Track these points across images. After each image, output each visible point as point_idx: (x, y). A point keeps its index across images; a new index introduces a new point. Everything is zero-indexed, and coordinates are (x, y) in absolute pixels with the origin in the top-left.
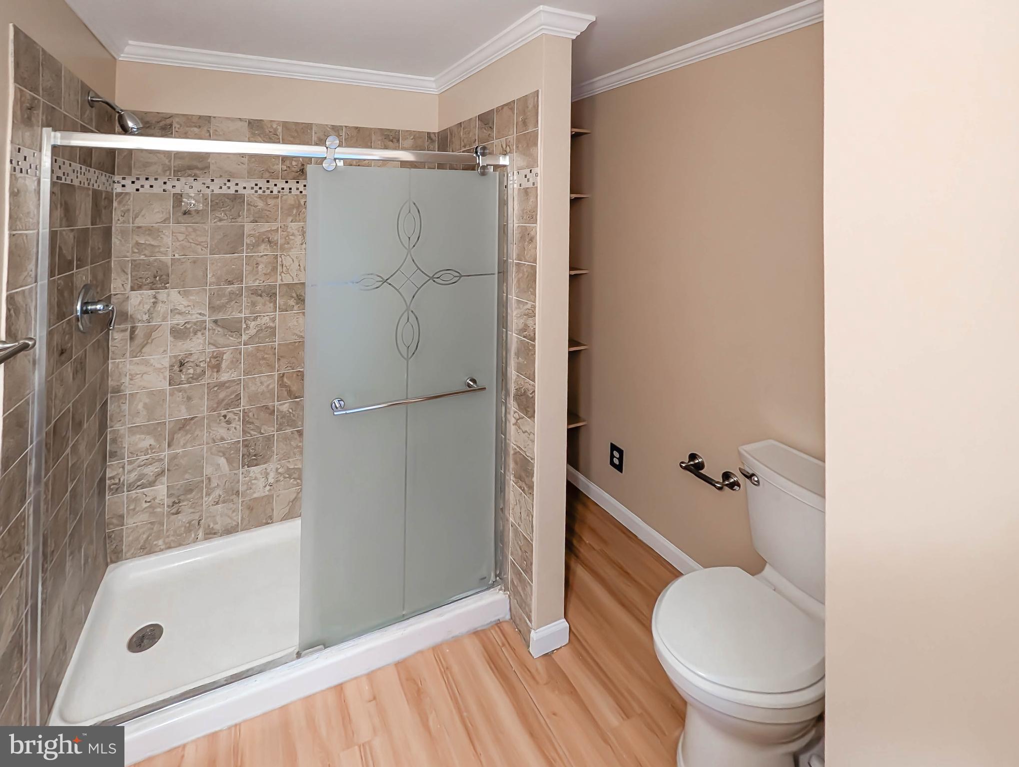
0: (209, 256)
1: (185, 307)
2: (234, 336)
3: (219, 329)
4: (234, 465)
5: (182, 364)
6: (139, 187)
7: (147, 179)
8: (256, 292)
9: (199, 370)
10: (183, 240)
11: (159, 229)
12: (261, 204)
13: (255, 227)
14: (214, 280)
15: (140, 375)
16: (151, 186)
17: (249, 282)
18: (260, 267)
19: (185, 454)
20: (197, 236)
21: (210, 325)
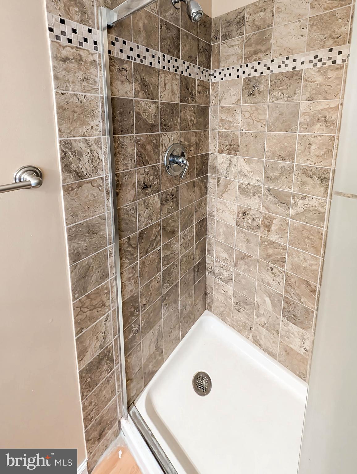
0: (266, 132)
1: (248, 172)
2: (283, 207)
3: (272, 197)
4: (277, 310)
5: (244, 214)
6: (223, 76)
7: (228, 69)
8: (305, 172)
9: (255, 224)
10: (248, 118)
11: (234, 108)
12: (319, 79)
13: (310, 105)
14: (269, 154)
15: (221, 211)
16: (230, 75)
17: (300, 161)
18: (313, 148)
19: (244, 278)
20: (258, 113)
21: (264, 191)
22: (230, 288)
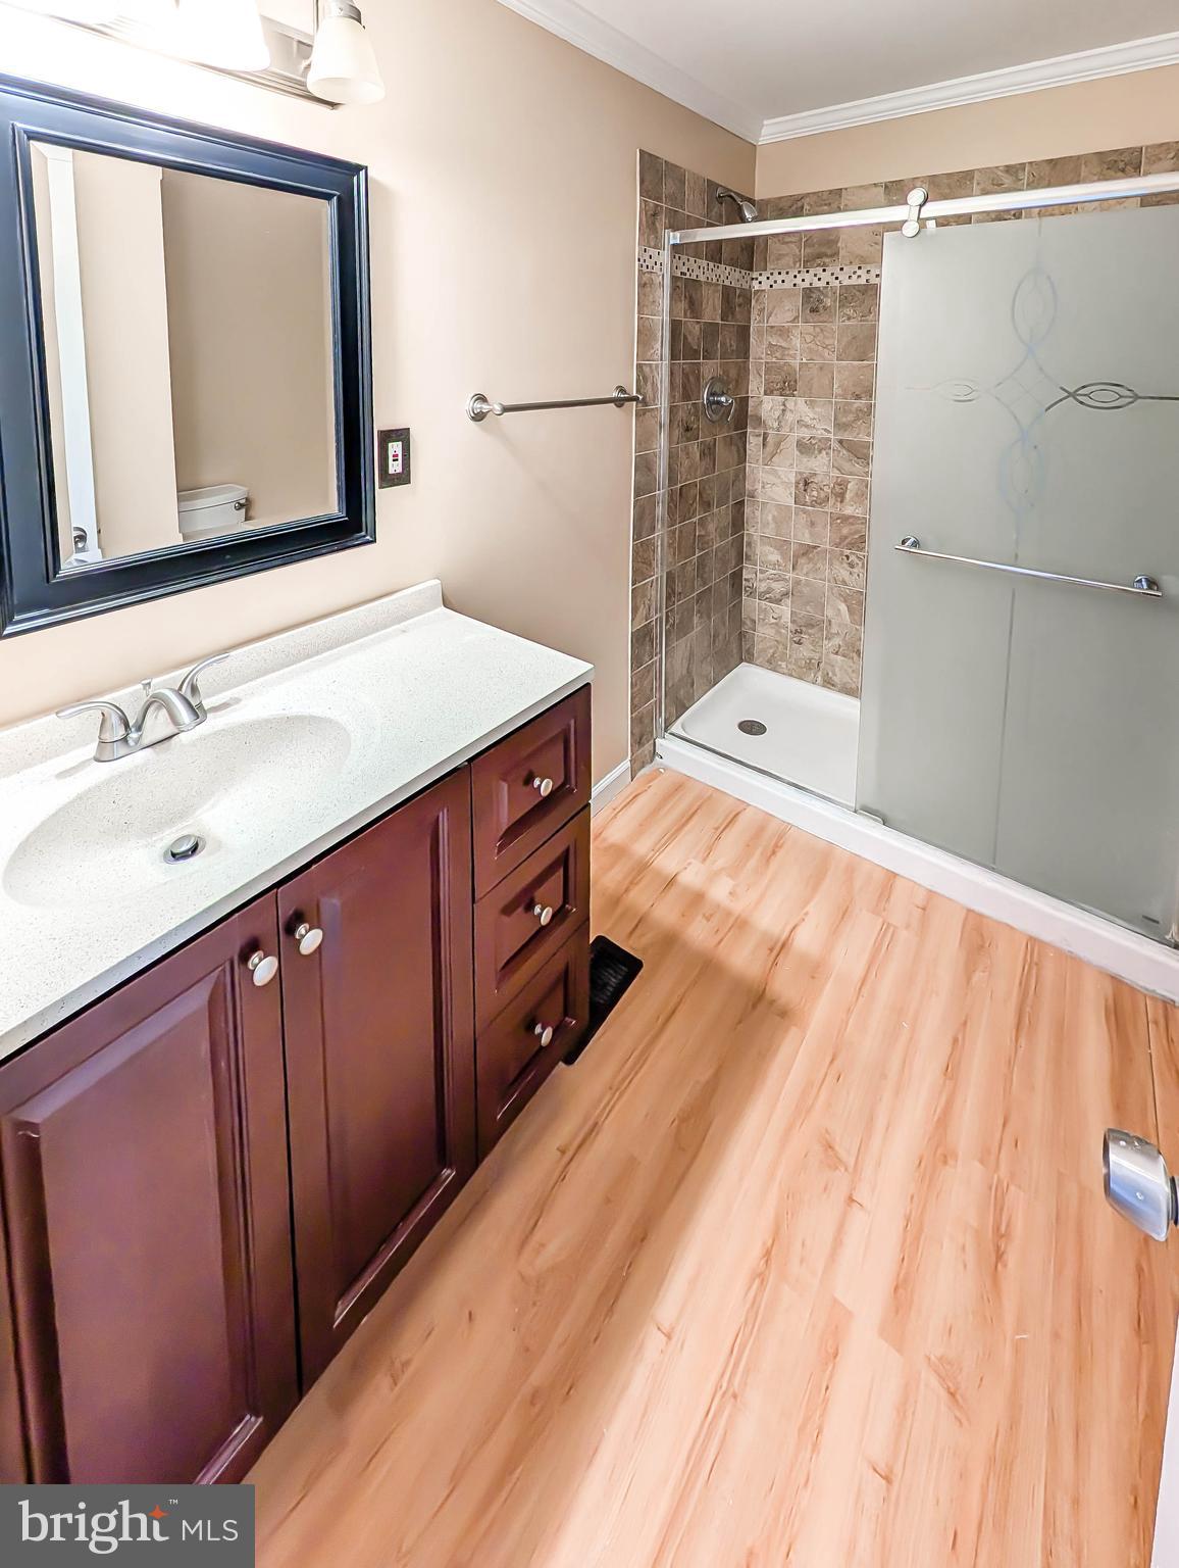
0: (836, 362)
1: (811, 419)
2: (861, 463)
3: (845, 452)
4: (856, 617)
5: (806, 484)
6: (772, 283)
7: (780, 273)
9: (823, 495)
10: (810, 343)
11: (789, 329)
14: (840, 391)
15: (770, 486)
16: (783, 281)
19: (808, 584)
20: (825, 337)
21: (835, 445)
22: (785, 610)
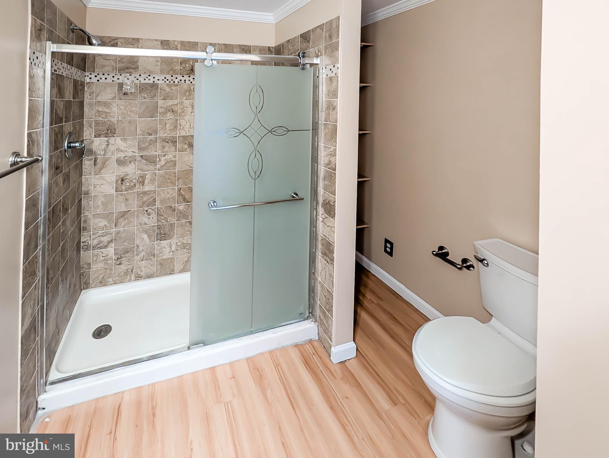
0: (138, 119)
1: (124, 147)
2: (152, 165)
3: (144, 161)
4: (152, 239)
5: (123, 180)
6: (99, 79)
7: (103, 74)
8: (165, 140)
9: (132, 184)
10: (123, 110)
11: (110, 103)
12: (168, 89)
13: (164, 103)
14: (141, 132)
15: (99, 186)
16: (106, 79)
17: (161, 134)
18: (167, 126)
19: (124, 231)
20: (131, 107)
21: (138, 158)
22: (111, 251)
